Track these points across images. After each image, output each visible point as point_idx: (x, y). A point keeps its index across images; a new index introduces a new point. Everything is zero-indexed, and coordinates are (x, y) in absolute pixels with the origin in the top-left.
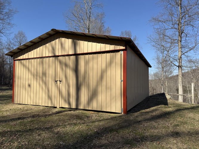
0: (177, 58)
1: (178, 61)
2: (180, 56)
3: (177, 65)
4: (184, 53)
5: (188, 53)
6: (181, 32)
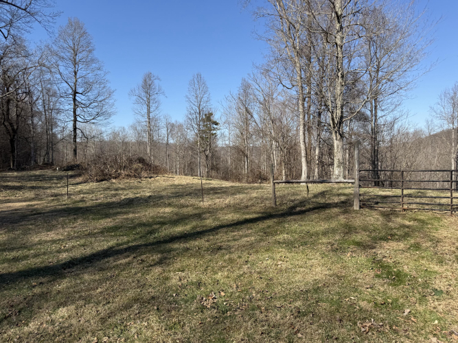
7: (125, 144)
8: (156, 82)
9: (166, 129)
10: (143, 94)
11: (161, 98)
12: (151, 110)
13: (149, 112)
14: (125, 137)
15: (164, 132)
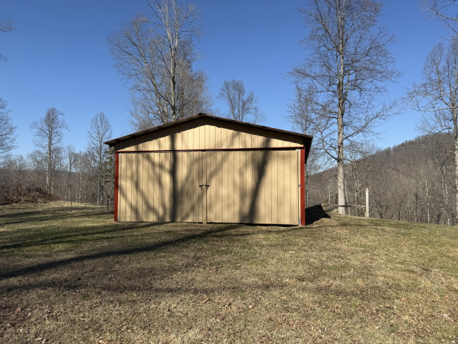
0: (335, 144)
1: (337, 150)
2: (340, 141)
3: (336, 157)
4: (347, 136)
5: (355, 137)
6: (343, 98)
7: (22, 172)
8: (60, 117)
9: (68, 160)
10: (46, 127)
11: (64, 131)
12: (53, 142)
13: (50, 144)
14: (22, 166)
15: (66, 162)
